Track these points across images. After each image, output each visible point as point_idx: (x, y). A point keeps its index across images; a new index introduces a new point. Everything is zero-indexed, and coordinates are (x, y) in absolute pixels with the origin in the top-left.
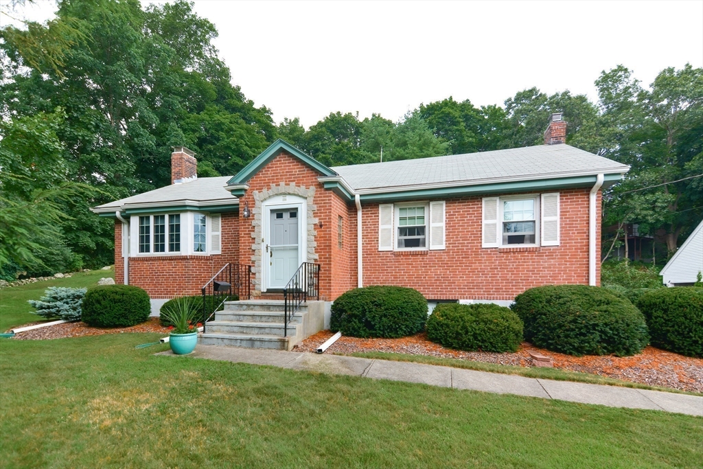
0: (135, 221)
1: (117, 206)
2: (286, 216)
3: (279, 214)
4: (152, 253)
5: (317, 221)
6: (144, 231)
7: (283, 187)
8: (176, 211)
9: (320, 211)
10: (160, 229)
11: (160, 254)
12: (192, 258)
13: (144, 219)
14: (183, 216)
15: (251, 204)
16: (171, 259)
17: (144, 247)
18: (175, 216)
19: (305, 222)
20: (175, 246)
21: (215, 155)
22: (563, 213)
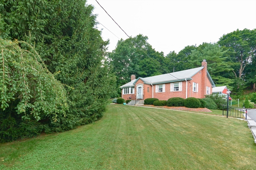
0: (124, 89)
1: (122, 87)
2: (140, 88)
3: (139, 88)
4: (126, 94)
5: (143, 89)
6: (125, 90)
7: (140, 84)
8: (128, 87)
9: (144, 87)
10: (127, 90)
11: (127, 94)
12: (131, 94)
13: (125, 89)
14: (129, 88)
15: (136, 86)
16: (128, 95)
17: (125, 93)
18: (128, 88)
19: (142, 89)
20: (128, 93)
21: (146, 69)
22: (183, 85)
